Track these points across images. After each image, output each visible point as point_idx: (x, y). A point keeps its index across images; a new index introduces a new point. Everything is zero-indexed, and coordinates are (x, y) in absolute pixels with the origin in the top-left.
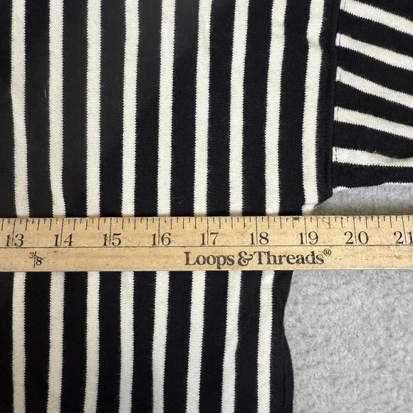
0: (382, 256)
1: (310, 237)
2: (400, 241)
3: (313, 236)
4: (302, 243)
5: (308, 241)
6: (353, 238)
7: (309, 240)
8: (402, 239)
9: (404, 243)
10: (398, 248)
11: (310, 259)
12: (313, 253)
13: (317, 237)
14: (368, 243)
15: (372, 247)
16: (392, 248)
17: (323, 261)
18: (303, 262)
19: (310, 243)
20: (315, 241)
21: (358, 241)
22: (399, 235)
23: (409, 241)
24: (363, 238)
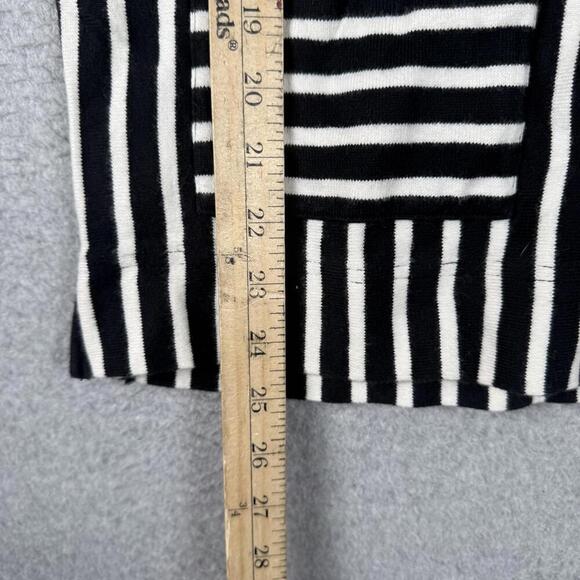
0: (231, 121)
1: (254, 22)
2: (251, 150)
3: (255, 27)
4: (245, 10)
5: (248, 19)
6: (253, 84)
7: (250, 20)
8: (253, 154)
9: (247, 155)
10: (241, 145)
11: (223, 20)
12: (232, 24)
13: (253, 32)
14: (246, 105)
15: (241, 109)
16: (241, 137)
17: (221, 37)
18: (219, 9)
19: (246, 22)
20: (249, 29)
21: (250, 91)
22: (259, 150)
23: (251, 161)
24: (253, 99)
